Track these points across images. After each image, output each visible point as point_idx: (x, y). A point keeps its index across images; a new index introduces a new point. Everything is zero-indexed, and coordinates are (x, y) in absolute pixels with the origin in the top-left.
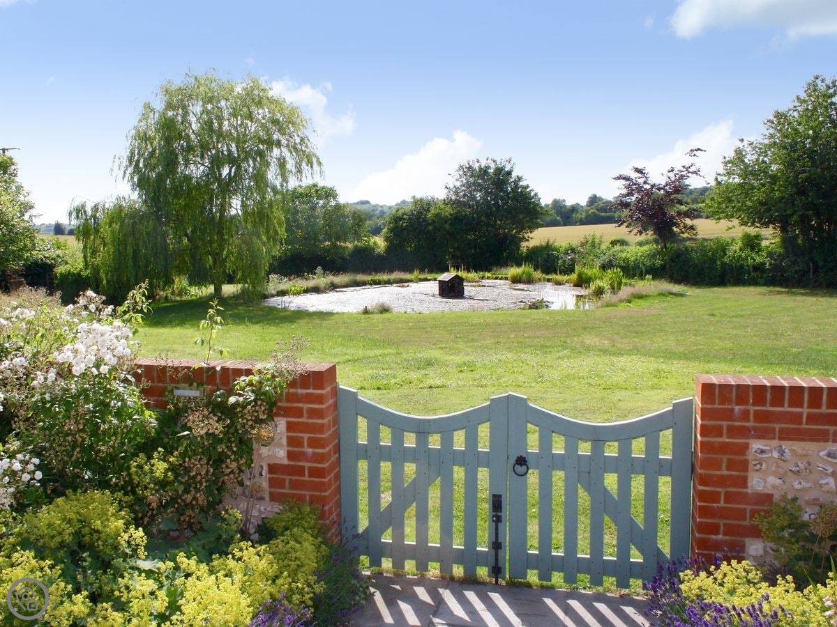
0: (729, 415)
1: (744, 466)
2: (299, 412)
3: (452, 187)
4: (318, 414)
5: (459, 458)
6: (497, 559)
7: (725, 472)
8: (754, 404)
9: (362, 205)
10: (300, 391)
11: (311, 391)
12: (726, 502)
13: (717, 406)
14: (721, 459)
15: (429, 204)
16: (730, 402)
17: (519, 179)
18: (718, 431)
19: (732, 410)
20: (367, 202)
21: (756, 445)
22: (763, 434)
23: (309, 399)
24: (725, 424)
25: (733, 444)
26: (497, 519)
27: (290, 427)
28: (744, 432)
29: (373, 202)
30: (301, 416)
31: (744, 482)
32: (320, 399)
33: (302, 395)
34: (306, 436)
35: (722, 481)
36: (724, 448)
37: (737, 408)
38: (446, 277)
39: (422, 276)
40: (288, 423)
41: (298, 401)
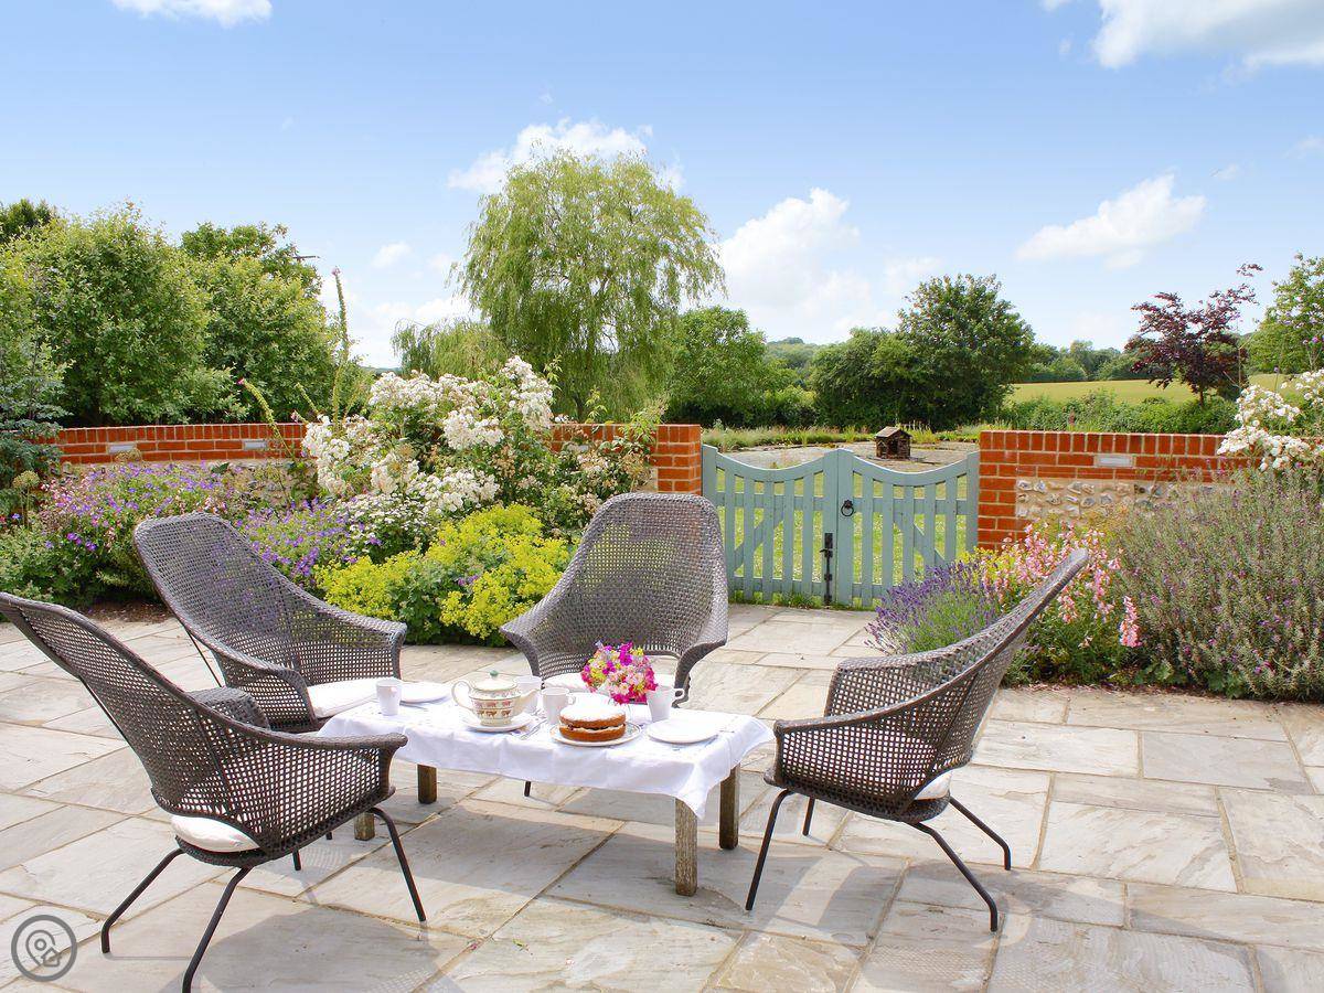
0: (1000, 457)
1: (1012, 499)
2: (668, 461)
3: (908, 313)
4: (684, 462)
5: (797, 504)
6: (828, 589)
7: (998, 504)
8: (1019, 449)
9: (791, 346)
10: (670, 444)
11: (678, 443)
12: (999, 528)
13: (992, 450)
14: (995, 494)
15: (876, 338)
16: (1001, 446)
17: (1005, 305)
18: (992, 470)
19: (1003, 453)
20: (798, 341)
21: (1021, 481)
22: (1027, 473)
23: (677, 450)
24: (998, 464)
25: (1005, 481)
26: (828, 554)
27: (661, 474)
28: (1011, 471)
29: (807, 341)
30: (670, 464)
31: (1011, 511)
32: (685, 450)
33: (671, 447)
34: (674, 481)
35: (996, 511)
36: (997, 484)
37: (1007, 452)
38: (887, 432)
39: (859, 436)
40: (659, 470)
41: (668, 452)
